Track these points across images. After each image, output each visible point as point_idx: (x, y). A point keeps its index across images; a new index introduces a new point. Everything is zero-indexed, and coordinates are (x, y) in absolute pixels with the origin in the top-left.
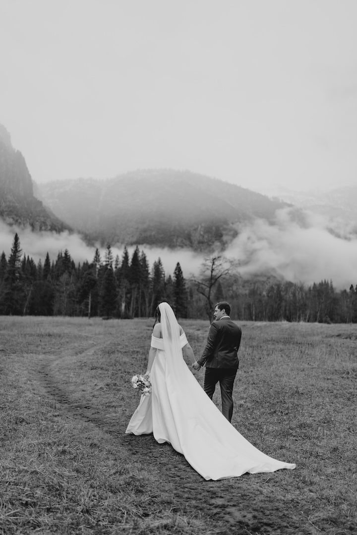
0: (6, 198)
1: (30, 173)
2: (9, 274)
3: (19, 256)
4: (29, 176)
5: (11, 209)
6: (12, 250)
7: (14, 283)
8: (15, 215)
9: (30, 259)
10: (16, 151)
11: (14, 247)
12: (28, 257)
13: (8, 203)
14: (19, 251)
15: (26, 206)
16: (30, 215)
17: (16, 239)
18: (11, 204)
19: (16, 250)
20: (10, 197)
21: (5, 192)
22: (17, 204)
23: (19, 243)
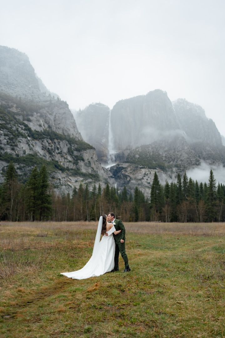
0: (206, 149)
1: (219, 131)
2: (209, 196)
3: (214, 184)
4: (219, 133)
5: (209, 155)
6: (209, 180)
7: (213, 201)
8: (212, 159)
9: (223, 185)
10: (209, 119)
11: (210, 179)
12: (221, 184)
13: (207, 152)
14: (214, 181)
15: (218, 152)
16: (222, 157)
17: (211, 173)
18: (209, 153)
19: (212, 180)
20: (208, 148)
21: (205, 146)
22: (212, 152)
23: (214, 176)
